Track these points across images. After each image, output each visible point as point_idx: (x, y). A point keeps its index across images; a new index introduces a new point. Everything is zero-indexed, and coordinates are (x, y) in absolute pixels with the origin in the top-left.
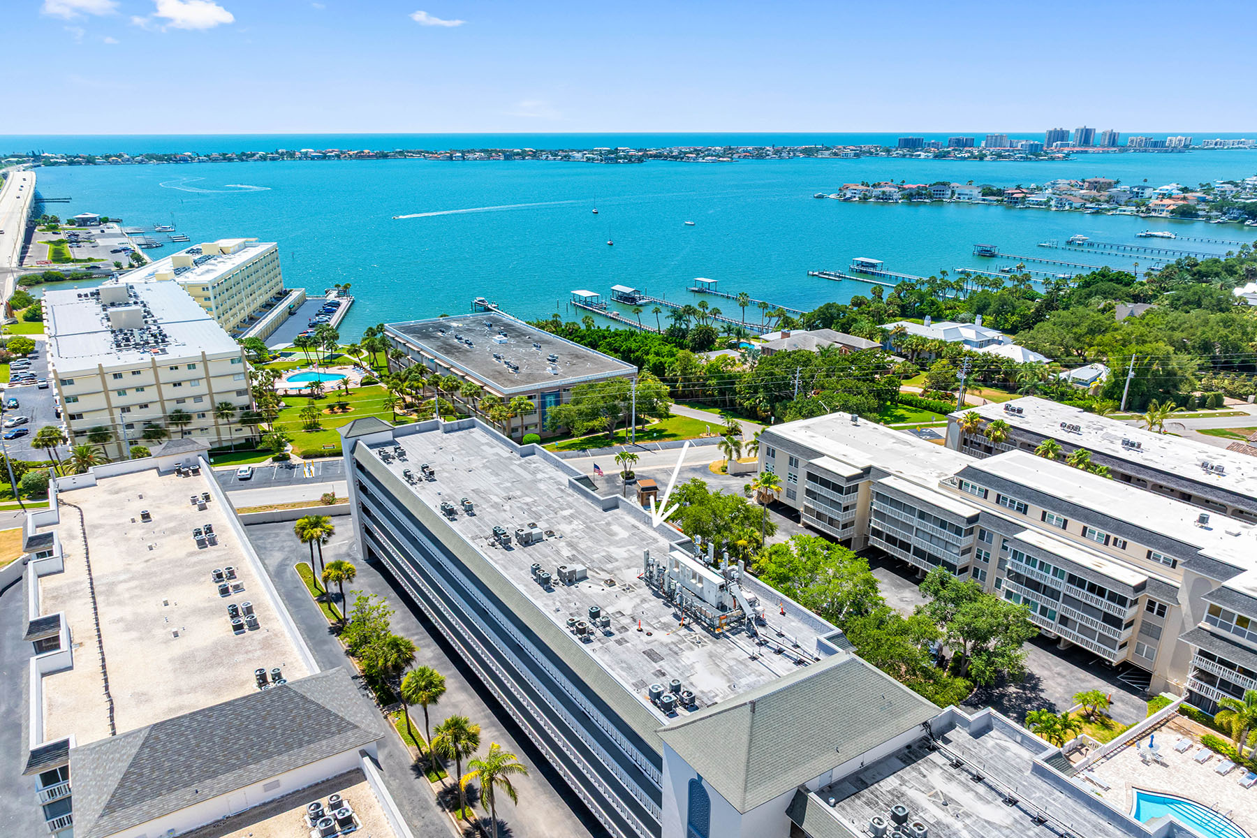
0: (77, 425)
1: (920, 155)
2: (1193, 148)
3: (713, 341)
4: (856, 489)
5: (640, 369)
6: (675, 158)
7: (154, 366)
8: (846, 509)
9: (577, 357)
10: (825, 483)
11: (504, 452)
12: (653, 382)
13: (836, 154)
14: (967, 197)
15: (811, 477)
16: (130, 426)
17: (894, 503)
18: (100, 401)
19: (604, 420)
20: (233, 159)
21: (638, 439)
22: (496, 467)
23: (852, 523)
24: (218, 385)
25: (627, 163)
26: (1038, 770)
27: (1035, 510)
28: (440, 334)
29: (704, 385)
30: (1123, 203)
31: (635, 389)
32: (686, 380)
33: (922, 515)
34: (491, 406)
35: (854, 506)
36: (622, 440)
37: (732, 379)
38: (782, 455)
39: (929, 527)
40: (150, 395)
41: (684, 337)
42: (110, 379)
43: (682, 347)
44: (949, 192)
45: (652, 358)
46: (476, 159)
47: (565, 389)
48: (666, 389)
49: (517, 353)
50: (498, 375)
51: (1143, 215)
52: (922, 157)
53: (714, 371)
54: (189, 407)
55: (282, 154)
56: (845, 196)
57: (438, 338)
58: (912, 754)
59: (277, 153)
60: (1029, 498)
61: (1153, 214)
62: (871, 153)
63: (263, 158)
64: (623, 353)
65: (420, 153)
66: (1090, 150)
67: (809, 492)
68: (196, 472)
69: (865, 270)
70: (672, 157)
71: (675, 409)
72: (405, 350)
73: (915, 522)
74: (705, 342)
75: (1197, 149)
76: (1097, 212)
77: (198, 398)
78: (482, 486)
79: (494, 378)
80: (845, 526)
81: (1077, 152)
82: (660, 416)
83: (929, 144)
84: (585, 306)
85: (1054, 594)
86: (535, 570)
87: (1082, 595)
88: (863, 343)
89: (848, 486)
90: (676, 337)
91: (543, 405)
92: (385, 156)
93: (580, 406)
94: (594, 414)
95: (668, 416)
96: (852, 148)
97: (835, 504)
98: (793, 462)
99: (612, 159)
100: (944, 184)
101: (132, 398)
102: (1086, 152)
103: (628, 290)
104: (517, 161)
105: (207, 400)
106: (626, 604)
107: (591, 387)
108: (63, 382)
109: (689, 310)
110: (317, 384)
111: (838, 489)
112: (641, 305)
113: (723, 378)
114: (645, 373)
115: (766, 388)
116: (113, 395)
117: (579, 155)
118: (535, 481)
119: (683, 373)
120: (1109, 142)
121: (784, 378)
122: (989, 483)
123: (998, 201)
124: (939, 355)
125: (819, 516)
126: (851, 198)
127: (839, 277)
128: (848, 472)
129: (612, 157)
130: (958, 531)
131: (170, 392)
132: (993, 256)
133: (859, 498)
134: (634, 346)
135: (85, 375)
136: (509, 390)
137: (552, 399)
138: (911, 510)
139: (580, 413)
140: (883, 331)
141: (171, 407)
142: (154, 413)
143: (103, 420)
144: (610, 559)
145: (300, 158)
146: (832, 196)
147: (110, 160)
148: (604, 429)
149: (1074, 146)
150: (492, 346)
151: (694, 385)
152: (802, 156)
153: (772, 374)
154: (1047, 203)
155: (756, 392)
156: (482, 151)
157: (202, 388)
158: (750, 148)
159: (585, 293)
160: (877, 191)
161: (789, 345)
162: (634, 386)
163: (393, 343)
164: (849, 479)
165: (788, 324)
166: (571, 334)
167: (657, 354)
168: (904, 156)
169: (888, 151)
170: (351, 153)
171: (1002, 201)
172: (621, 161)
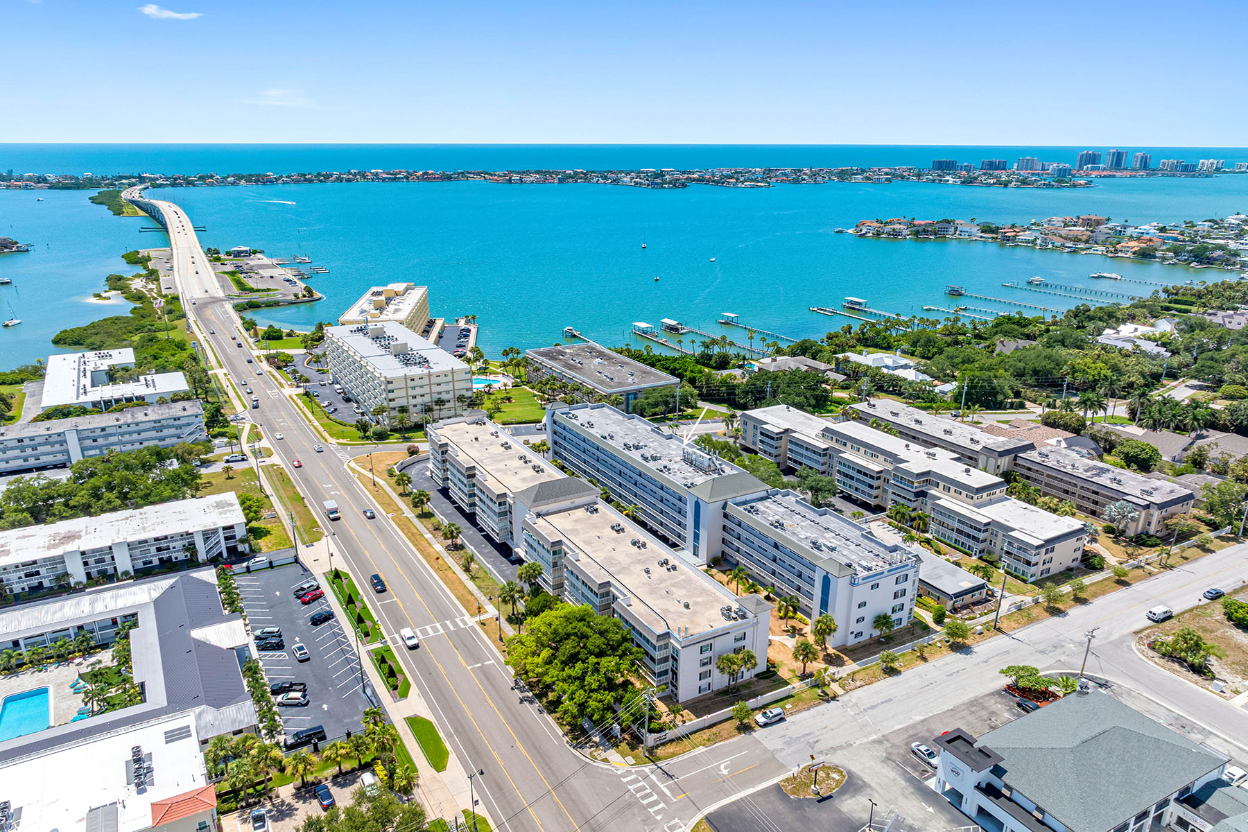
0: (392, 404)
1: (948, 181)
2: (1224, 172)
3: (729, 363)
4: (781, 438)
5: (681, 380)
6: (717, 182)
7: (430, 375)
8: (776, 448)
9: (645, 373)
10: (767, 436)
11: (621, 418)
12: (688, 388)
13: (868, 178)
14: (967, 234)
15: (762, 434)
16: (415, 406)
17: (797, 444)
18: (403, 393)
19: (662, 408)
20: (313, 180)
21: (679, 419)
22: (618, 423)
23: (780, 455)
24: (458, 385)
25: (672, 188)
26: (797, 501)
27: (849, 444)
28: (561, 357)
29: (719, 390)
30: (1100, 242)
31: (678, 392)
32: (708, 387)
33: (807, 449)
34: (600, 399)
35: (780, 447)
36: (671, 420)
37: (734, 387)
38: (750, 424)
39: (809, 454)
40: (426, 390)
41: (710, 359)
42: (409, 381)
43: (708, 366)
44: (952, 229)
45: (688, 374)
46: (532, 182)
47: (639, 391)
48: (696, 392)
49: (610, 370)
50: (602, 382)
51: (1110, 255)
52: (950, 182)
53: (724, 383)
54: (444, 397)
55: (355, 175)
56: (861, 231)
57: (561, 360)
58: (762, 499)
59: (349, 173)
60: (847, 440)
61: (1120, 254)
62: (903, 177)
63: (339, 180)
64: (671, 370)
65: (479, 174)
66: (1118, 174)
67: (761, 441)
68: (484, 423)
69: (853, 307)
70: (714, 181)
71: (700, 404)
72: (540, 366)
73: (804, 452)
74: (723, 363)
75: (1228, 172)
76: (1074, 252)
77: (448, 392)
78: (614, 430)
79: (600, 384)
80: (776, 456)
81: (1105, 177)
82: (692, 407)
83: (961, 167)
84: (643, 334)
85: (852, 478)
86: (642, 456)
87: (861, 477)
88: (822, 366)
89: (778, 437)
90: (705, 360)
91: (627, 399)
92: (449, 178)
93: (648, 400)
94: (656, 405)
95: (697, 408)
96: (885, 170)
97: (771, 446)
98: (755, 427)
99: (658, 184)
100: (948, 222)
101: (418, 391)
102: (1114, 176)
103: (673, 323)
104: (570, 185)
105: (452, 393)
106: (676, 466)
107: (654, 390)
108: (388, 382)
109: (714, 342)
110: (489, 386)
111: (772, 438)
112: (682, 334)
113: (728, 386)
114: (685, 383)
115: (752, 392)
116: (410, 390)
117: (627, 179)
118: (636, 429)
119: (707, 384)
120: (1141, 165)
121: (761, 387)
122: (833, 434)
123: (993, 238)
124: (866, 375)
125: (765, 452)
126: (866, 233)
127: (831, 312)
128: (776, 430)
129: (657, 180)
130: (820, 455)
131: (435, 389)
132: (960, 295)
133: (782, 443)
134: (678, 366)
135: (398, 378)
136: (609, 391)
137: (633, 396)
138: (801, 446)
139: (649, 404)
140: (837, 359)
141: (435, 397)
142: (427, 399)
143: (403, 402)
144: (669, 454)
145: (373, 180)
146: (850, 231)
147: (207, 182)
148: (662, 413)
149: (1104, 169)
150: (594, 365)
151: (713, 390)
152: (836, 179)
153: (755, 385)
154: (1034, 242)
155: (747, 394)
156: (536, 172)
157: (450, 387)
158: (788, 170)
159: (643, 325)
160: (889, 228)
161: (775, 367)
162: (678, 390)
163: (532, 362)
164: (777, 434)
165: (779, 352)
166: (638, 357)
167: (692, 372)
168: (933, 181)
169: (919, 176)
170: (418, 174)
171: (997, 238)
172: (666, 186)
